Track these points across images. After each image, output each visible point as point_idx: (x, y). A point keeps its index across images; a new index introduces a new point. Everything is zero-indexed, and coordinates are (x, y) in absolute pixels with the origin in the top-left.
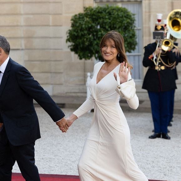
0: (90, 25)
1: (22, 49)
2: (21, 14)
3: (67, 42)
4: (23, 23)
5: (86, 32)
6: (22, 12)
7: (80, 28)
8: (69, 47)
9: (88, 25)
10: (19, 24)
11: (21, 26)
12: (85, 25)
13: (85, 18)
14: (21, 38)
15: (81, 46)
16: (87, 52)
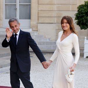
0: (86, 11)
1: (55, 23)
2: (55, 4)
3: (75, 20)
4: (56, 9)
5: (84, 15)
6: (55, 3)
7: (81, 12)
8: (76, 22)
9: (85, 11)
10: (54, 9)
11: (55, 11)
12: (84, 11)
13: (84, 7)
14: (54, 17)
15: (82, 22)
16: (85, 25)
